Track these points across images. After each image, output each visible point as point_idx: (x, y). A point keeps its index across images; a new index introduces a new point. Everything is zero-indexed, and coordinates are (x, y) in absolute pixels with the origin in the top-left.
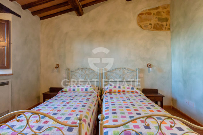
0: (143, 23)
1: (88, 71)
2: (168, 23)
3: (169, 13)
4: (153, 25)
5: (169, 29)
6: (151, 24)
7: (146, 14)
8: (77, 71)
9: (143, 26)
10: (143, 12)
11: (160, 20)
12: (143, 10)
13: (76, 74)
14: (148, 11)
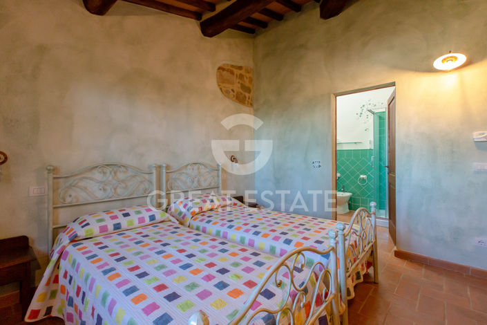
0: (224, 85)
1: (125, 172)
2: (251, 95)
3: (252, 80)
4: (236, 92)
5: (251, 105)
6: (233, 90)
7: (228, 70)
8: (89, 175)
9: (224, 89)
10: (225, 67)
11: (243, 87)
12: (224, 62)
13: (82, 184)
14: (230, 67)
